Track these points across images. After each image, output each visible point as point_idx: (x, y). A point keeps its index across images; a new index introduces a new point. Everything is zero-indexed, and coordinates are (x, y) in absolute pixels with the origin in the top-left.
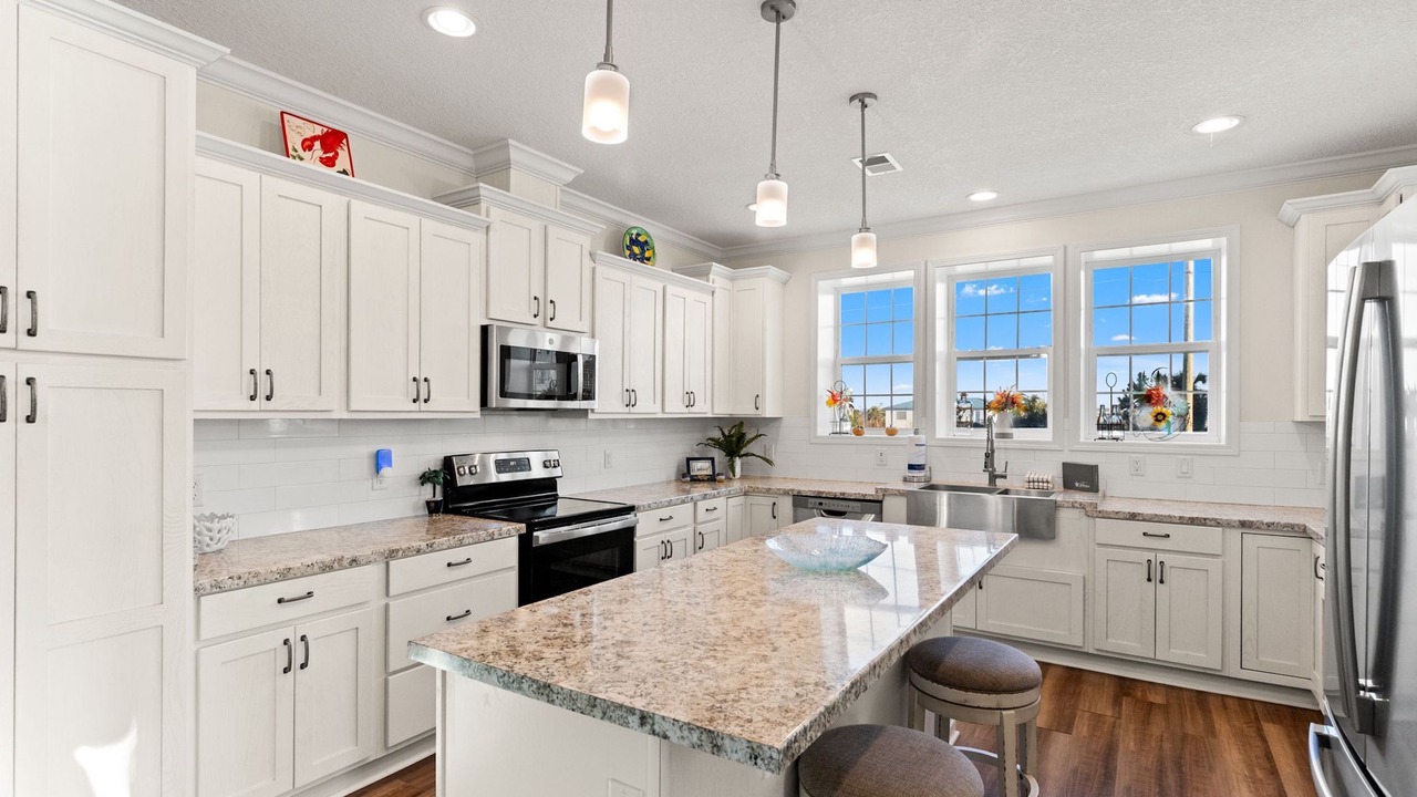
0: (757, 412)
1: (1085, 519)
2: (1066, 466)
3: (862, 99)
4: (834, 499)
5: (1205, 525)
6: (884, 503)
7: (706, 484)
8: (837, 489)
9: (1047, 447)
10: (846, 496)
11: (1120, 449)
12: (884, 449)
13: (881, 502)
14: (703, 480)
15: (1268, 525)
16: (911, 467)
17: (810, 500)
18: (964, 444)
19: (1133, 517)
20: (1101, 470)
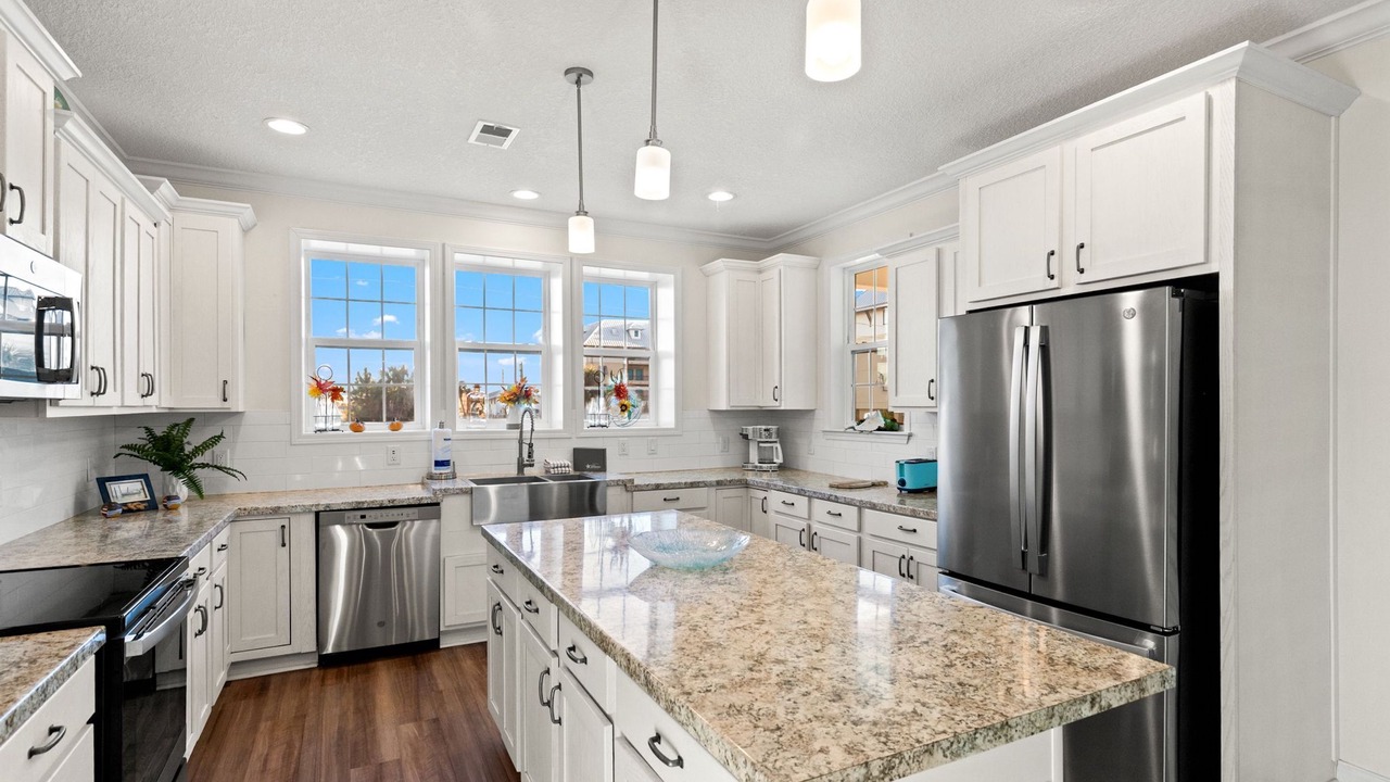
0: (226, 405)
1: (625, 493)
2: (577, 452)
3: (579, 75)
4: (381, 508)
5: (699, 487)
6: (443, 505)
7: (142, 516)
8: (382, 496)
9: (557, 435)
10: (396, 503)
11: (606, 434)
12: (397, 446)
13: (438, 504)
14: (139, 510)
15: (730, 481)
16: (438, 464)
17: (347, 514)
18: (491, 436)
19: (658, 487)
20: (607, 452)
